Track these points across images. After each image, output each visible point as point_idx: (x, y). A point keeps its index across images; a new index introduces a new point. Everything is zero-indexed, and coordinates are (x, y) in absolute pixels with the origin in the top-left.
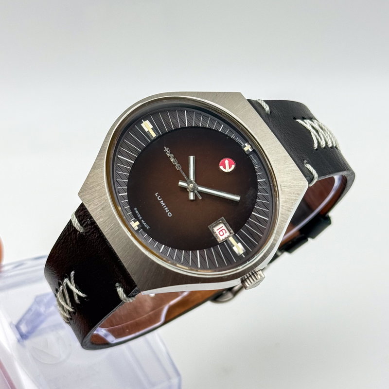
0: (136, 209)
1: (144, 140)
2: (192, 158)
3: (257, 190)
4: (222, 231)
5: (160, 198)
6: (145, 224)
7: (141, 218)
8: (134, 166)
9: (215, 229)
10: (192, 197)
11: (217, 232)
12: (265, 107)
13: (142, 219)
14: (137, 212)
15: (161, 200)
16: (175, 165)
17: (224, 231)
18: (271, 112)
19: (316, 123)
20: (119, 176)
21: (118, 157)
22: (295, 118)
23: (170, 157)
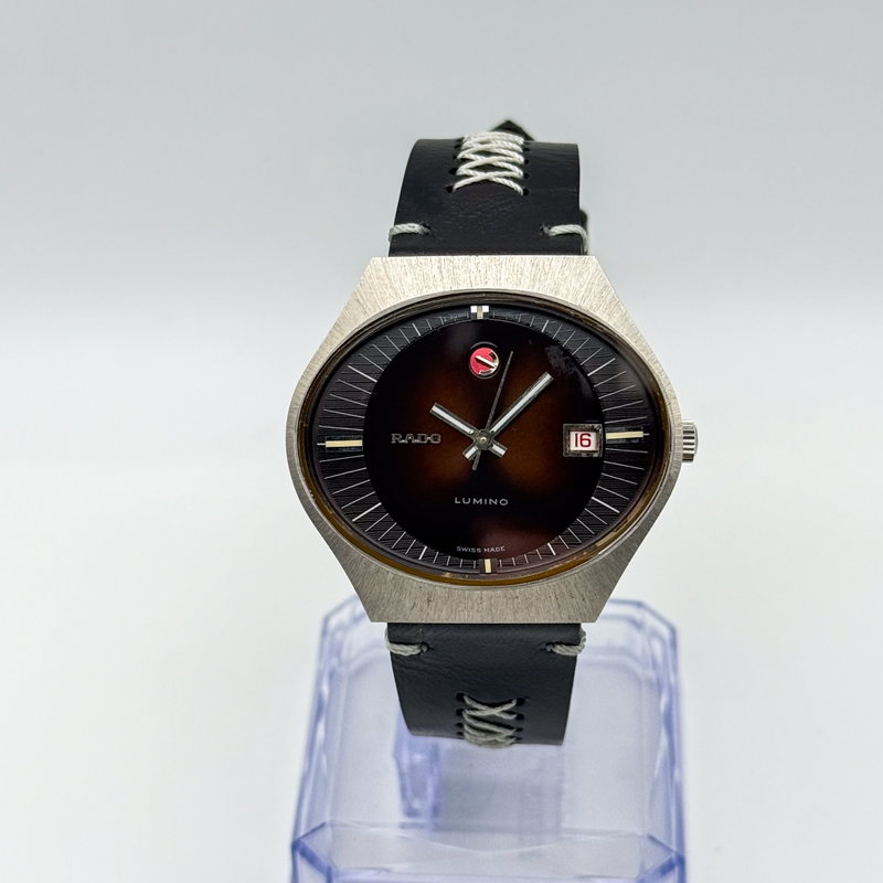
0: (459, 549)
1: (355, 463)
2: (435, 409)
3: (556, 343)
4: (582, 440)
5: (466, 501)
6: (492, 549)
7: (479, 550)
8: (387, 507)
9: (573, 448)
10: (499, 450)
11: (580, 448)
12: (412, 230)
13: (482, 550)
14: (465, 549)
15: (472, 501)
16: (429, 441)
17: (584, 437)
18: (425, 226)
19: (472, 156)
20: (388, 540)
21: (355, 523)
22: (450, 189)
23: (410, 441)
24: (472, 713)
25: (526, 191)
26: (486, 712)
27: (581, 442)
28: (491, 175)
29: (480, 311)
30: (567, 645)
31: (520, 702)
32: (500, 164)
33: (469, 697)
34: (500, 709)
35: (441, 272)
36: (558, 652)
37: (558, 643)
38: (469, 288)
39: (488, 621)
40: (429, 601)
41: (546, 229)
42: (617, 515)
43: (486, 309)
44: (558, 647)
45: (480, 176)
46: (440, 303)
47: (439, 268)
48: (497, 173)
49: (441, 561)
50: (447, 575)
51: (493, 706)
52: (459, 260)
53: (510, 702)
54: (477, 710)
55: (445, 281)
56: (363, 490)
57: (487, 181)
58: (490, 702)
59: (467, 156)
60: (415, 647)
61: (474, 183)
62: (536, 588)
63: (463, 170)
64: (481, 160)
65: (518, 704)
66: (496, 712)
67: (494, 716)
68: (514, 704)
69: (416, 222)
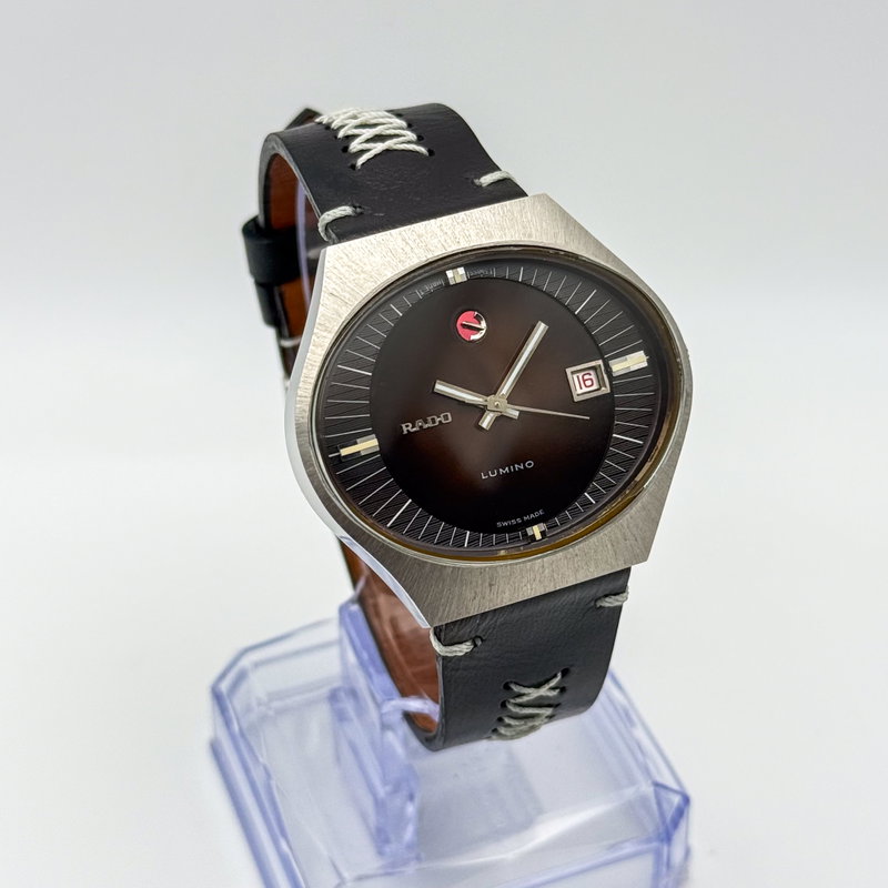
0: (499, 525)
1: (374, 466)
2: (439, 387)
3: (536, 289)
4: (584, 381)
5: (493, 473)
6: (532, 516)
7: (519, 521)
8: (418, 502)
10: (513, 412)
12: (344, 213)
13: (523, 519)
14: (505, 524)
15: (498, 472)
16: (440, 422)
17: (586, 377)
18: (354, 206)
19: (356, 131)
20: (429, 536)
21: (390, 527)
22: (353, 167)
23: (421, 427)
24: (519, 700)
25: (430, 152)
26: (533, 694)
27: (583, 384)
28: (389, 144)
29: (457, 275)
30: (615, 595)
31: (565, 673)
32: (388, 132)
33: (516, 683)
34: (547, 687)
35: (407, 243)
36: (607, 605)
37: (606, 596)
38: (444, 251)
39: (551, 589)
40: (491, 585)
41: (476, 181)
42: (641, 446)
43: (461, 271)
44: (607, 599)
45: (379, 147)
46: (419, 275)
47: (404, 240)
48: (395, 140)
49: (488, 543)
50: (502, 553)
51: (538, 686)
52: (420, 227)
53: (555, 676)
54: (524, 695)
55: (416, 250)
56: (388, 491)
57: (387, 151)
58: (535, 682)
59: (350, 133)
60: (468, 643)
61: (376, 156)
62: (593, 540)
63: (355, 146)
64: (368, 133)
65: (563, 676)
66: (544, 691)
67: (541, 697)
68: (559, 675)
69: (346, 205)
